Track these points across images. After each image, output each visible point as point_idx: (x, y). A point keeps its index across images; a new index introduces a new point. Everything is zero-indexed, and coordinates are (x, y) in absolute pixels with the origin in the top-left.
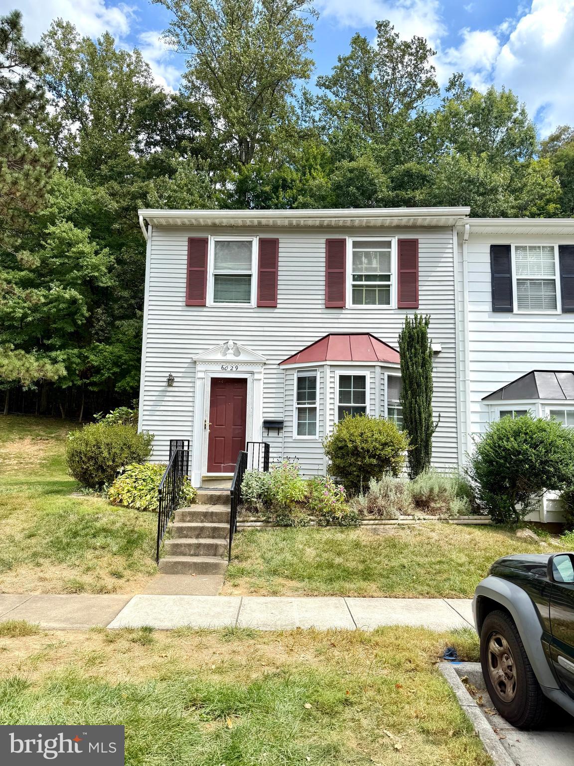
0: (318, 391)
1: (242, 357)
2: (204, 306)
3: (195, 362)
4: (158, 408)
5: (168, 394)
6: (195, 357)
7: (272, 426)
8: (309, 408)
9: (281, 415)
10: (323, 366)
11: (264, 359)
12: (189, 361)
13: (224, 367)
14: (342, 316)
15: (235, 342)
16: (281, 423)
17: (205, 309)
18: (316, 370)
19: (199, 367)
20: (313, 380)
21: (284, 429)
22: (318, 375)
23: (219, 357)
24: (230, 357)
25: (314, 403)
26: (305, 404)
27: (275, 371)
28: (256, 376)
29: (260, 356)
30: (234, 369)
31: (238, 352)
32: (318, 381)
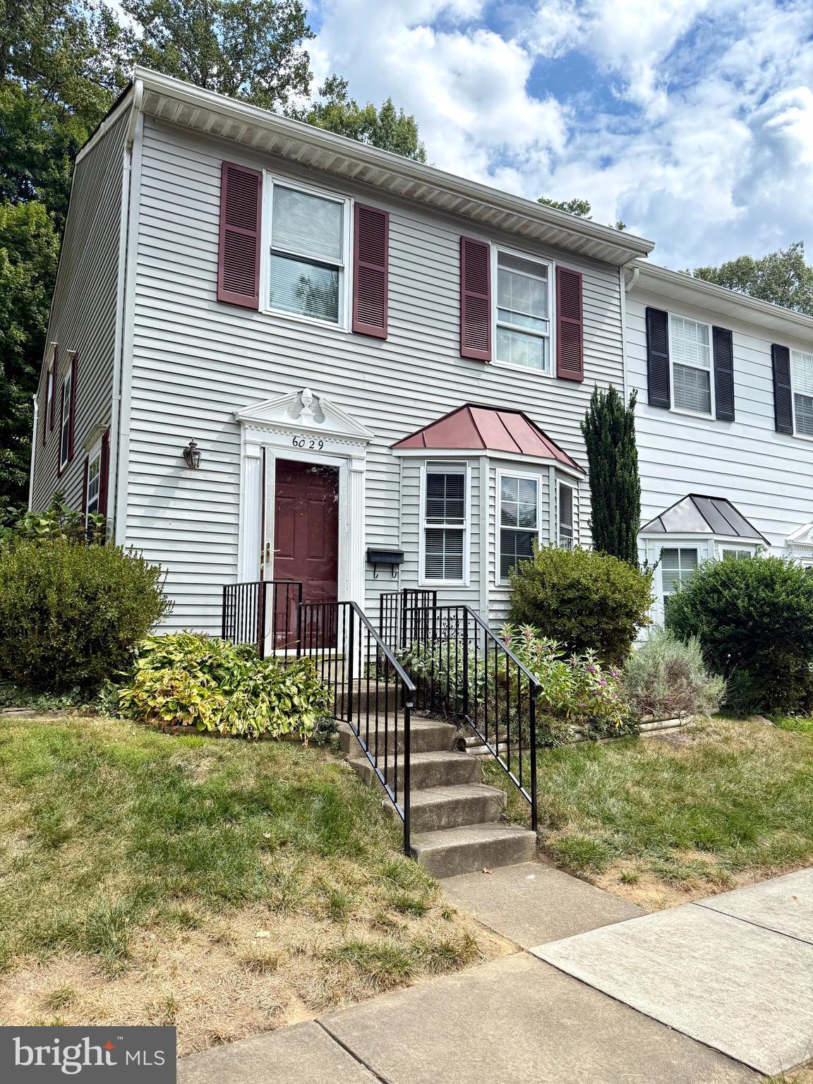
0: (468, 501)
1: (327, 426)
2: (255, 310)
3: (239, 424)
4: (161, 513)
5: (182, 484)
6: (242, 413)
7: (382, 560)
8: (449, 531)
9: (395, 540)
10: (477, 458)
11: (369, 434)
12: (226, 418)
13: (298, 440)
14: (484, 376)
15: (316, 394)
16: (400, 555)
17: (255, 317)
18: (464, 464)
19: (249, 434)
20: (458, 481)
21: (402, 567)
22: (469, 473)
23: (285, 418)
24: (307, 421)
25: (461, 522)
26: (441, 522)
27: (384, 459)
28: (356, 465)
29: (360, 428)
30: (317, 447)
31: (320, 416)
32: (469, 483)
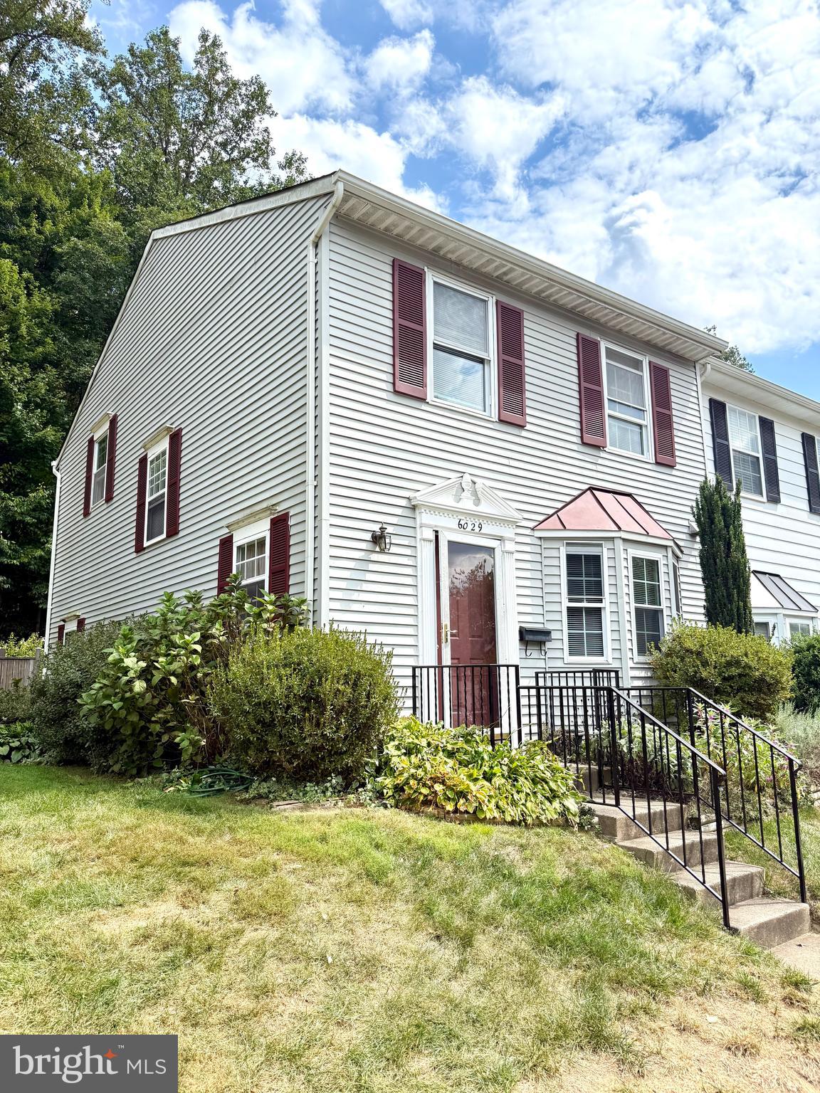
0: (606, 581)
1: (484, 508)
2: (423, 400)
3: (414, 508)
4: (355, 596)
5: (372, 567)
6: (419, 498)
7: (532, 638)
8: (588, 610)
9: (540, 619)
10: (613, 539)
11: (517, 515)
12: (404, 503)
13: (462, 522)
14: (600, 461)
15: (475, 479)
16: (547, 633)
17: (424, 407)
18: (600, 545)
19: (424, 518)
20: (595, 561)
21: (548, 645)
22: (606, 555)
23: (447, 500)
24: (467, 504)
25: (600, 601)
26: (581, 601)
27: (528, 540)
28: (510, 546)
29: (510, 511)
30: (477, 529)
31: (477, 501)
32: (605, 563)
